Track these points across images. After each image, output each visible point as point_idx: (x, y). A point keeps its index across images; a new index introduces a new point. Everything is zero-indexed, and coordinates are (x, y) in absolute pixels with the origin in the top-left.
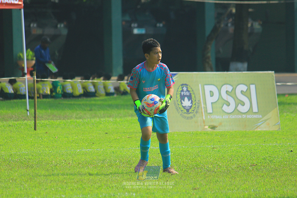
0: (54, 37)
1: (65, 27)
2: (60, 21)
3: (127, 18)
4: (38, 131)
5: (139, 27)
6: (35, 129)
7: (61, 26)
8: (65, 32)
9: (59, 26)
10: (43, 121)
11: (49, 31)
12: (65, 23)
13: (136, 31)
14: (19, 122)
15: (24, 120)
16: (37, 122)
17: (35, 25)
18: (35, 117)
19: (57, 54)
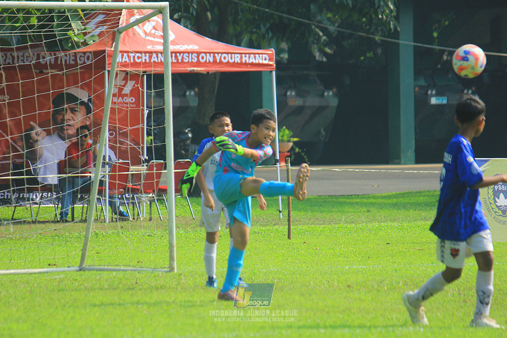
0: (320, 110)
1: (335, 95)
2: (328, 88)
3: (422, 82)
4: (293, 240)
5: (438, 94)
6: (289, 237)
7: (329, 94)
8: (334, 102)
9: (326, 94)
10: (300, 227)
11: (313, 101)
12: (335, 90)
13: (434, 101)
14: (268, 228)
15: (275, 225)
16: (292, 227)
17: (293, 93)
18: (289, 221)
19: (323, 133)
